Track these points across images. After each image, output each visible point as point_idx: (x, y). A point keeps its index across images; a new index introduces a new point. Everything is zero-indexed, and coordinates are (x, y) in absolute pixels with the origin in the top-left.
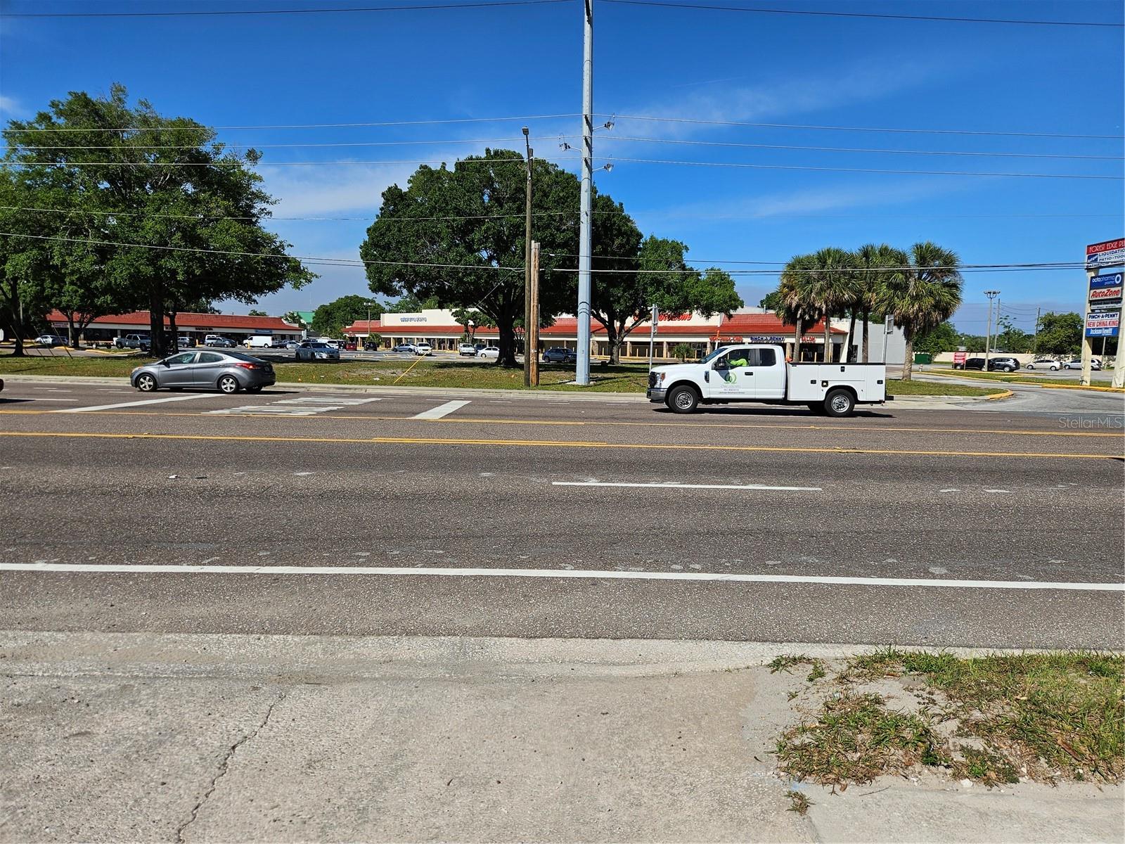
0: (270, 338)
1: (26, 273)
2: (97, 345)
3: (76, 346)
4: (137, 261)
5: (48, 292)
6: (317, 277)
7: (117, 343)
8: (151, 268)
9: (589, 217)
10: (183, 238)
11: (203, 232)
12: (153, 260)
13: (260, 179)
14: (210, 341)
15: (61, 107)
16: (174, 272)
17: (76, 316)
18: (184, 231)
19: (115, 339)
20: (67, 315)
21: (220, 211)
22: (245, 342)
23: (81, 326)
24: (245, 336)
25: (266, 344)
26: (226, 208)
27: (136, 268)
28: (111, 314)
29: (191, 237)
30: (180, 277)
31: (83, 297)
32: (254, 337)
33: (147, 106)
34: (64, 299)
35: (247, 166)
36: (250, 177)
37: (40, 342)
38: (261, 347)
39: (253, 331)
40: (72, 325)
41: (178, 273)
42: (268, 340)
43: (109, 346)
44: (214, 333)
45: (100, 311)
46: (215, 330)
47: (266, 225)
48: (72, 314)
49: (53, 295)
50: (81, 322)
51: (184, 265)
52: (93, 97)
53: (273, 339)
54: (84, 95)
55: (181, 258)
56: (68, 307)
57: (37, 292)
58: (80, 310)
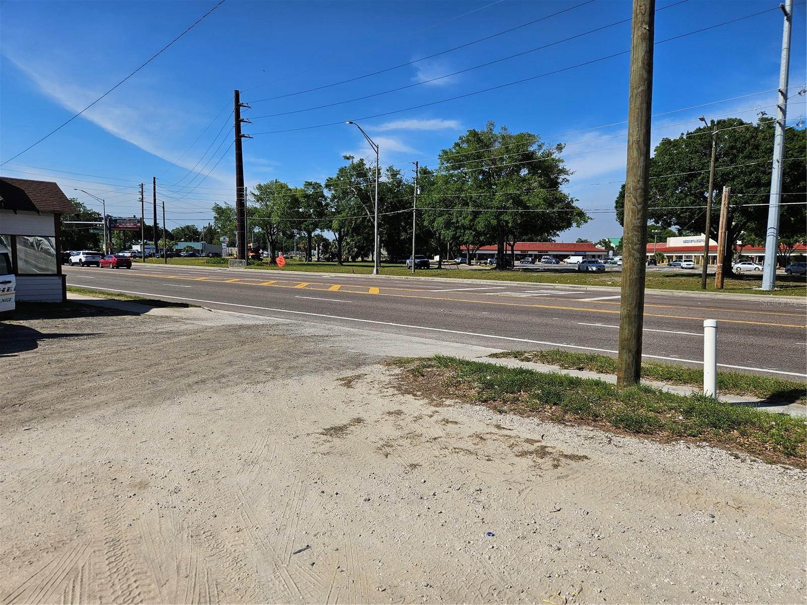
0: (581, 257)
1: (442, 227)
2: (480, 263)
3: (470, 264)
4: (490, 218)
5: (458, 234)
6: (591, 219)
7: (490, 261)
8: (495, 221)
9: (780, 164)
10: (514, 203)
11: (524, 198)
12: (497, 217)
13: (562, 161)
14: (544, 260)
15: (463, 139)
16: (507, 222)
17: (471, 247)
18: (514, 199)
19: (489, 259)
20: (467, 247)
21: (535, 184)
22: (565, 260)
23: (473, 252)
24: (567, 256)
25: (578, 262)
26: (540, 182)
27: (489, 221)
28: (487, 245)
29: (518, 202)
30: (510, 225)
31: (474, 236)
32: (571, 257)
33: (505, 129)
34: (466, 238)
35: (556, 155)
36: (556, 160)
37: (456, 261)
38: (575, 263)
39: (574, 253)
40: (469, 252)
41: (509, 223)
42: (580, 259)
43: (486, 263)
44: (549, 255)
45: (482, 244)
46: (550, 253)
47: (564, 189)
48: (469, 245)
49: (461, 236)
50: (473, 250)
51: (512, 218)
52: (478, 130)
53: (583, 258)
54: (474, 130)
55: (511, 214)
56: (467, 242)
57: (453, 235)
58: (473, 243)
